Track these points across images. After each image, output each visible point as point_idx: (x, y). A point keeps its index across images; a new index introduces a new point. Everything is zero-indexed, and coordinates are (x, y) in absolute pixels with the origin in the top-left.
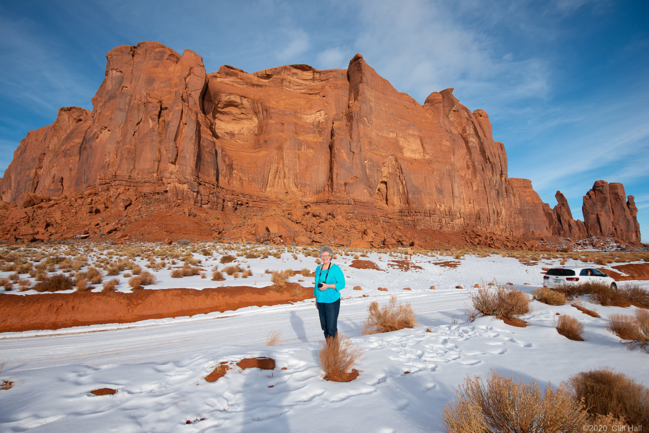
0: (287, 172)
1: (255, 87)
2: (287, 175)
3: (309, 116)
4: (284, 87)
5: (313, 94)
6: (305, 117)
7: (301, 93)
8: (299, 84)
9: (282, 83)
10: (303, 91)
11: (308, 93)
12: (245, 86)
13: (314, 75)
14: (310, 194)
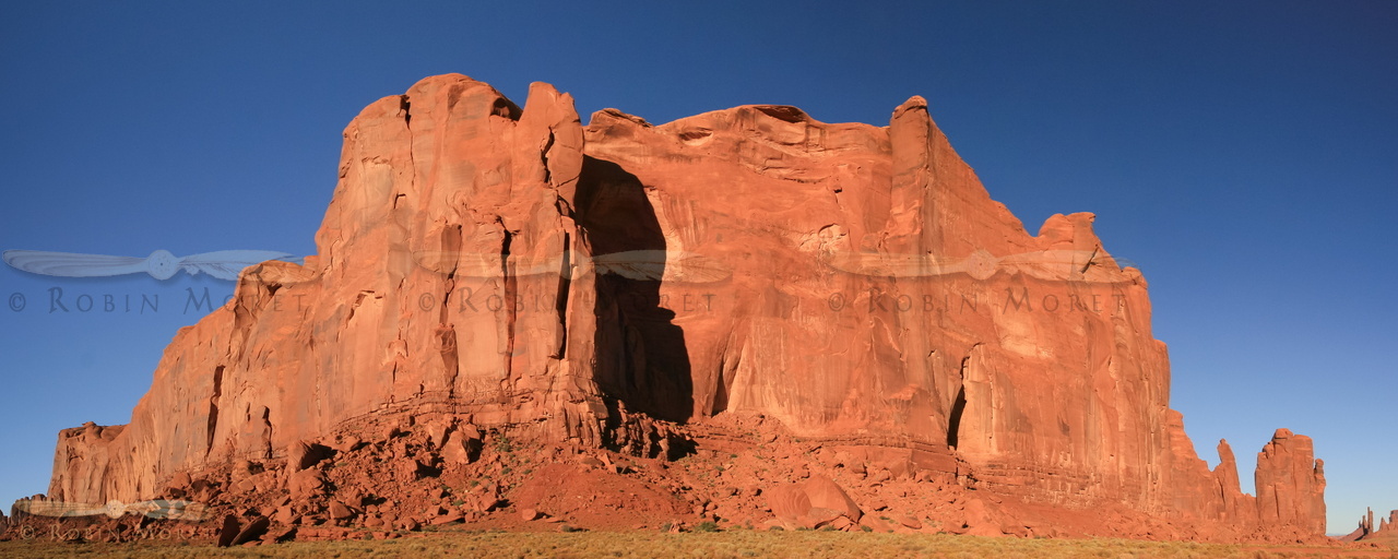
0: (758, 371)
1: (674, 160)
2: (758, 379)
3: (805, 238)
4: (742, 162)
5: (807, 182)
6: (796, 238)
7: (780, 177)
8: (776, 156)
9: (737, 150)
10: (784, 172)
11: (795, 177)
12: (650, 159)
13: (807, 133)
14: (811, 421)
